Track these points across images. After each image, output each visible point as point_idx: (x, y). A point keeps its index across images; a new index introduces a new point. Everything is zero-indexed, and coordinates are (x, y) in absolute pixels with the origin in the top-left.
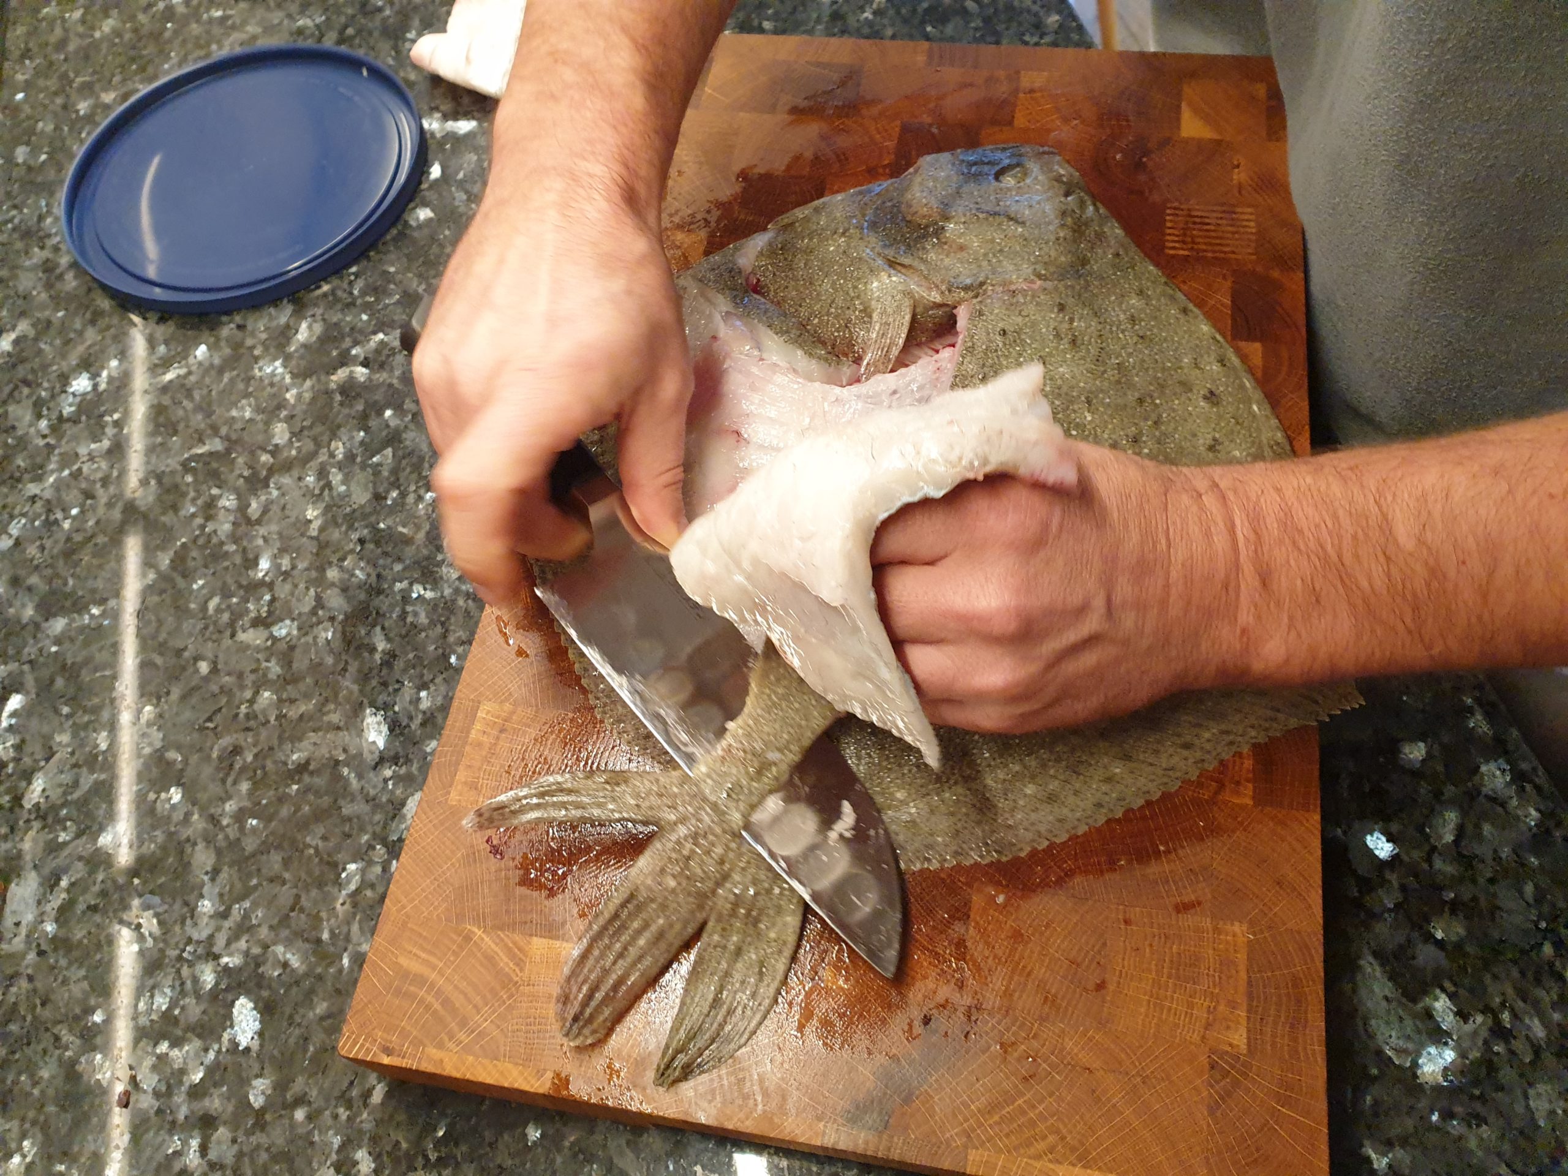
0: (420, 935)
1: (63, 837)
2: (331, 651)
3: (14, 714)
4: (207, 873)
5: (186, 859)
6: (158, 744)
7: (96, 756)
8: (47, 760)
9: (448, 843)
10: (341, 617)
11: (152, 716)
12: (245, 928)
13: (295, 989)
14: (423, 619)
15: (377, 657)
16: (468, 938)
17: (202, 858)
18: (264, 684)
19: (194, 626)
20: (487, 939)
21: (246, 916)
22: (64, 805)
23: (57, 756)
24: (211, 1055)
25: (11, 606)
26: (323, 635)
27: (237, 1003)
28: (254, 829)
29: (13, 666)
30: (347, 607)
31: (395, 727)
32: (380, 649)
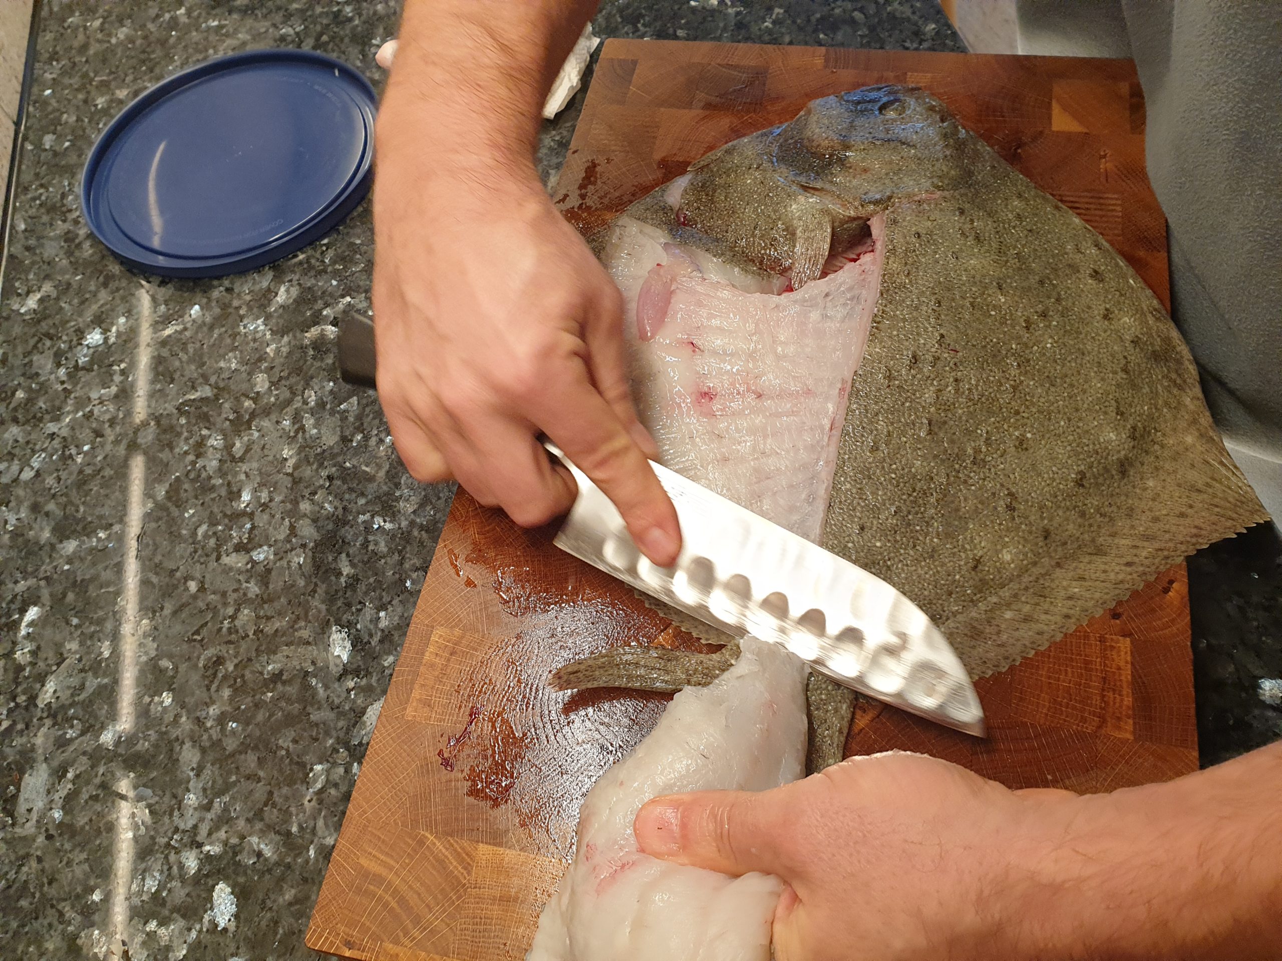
0: (379, 838)
1: (70, 734)
2: (303, 574)
3: (31, 624)
4: (193, 769)
5: (175, 756)
6: (153, 653)
7: (100, 662)
8: (58, 665)
9: (404, 754)
10: (312, 544)
11: (148, 628)
12: (224, 819)
13: (267, 877)
14: (383, 548)
15: (343, 580)
16: (421, 842)
17: (189, 756)
18: (244, 602)
19: (185, 549)
20: (438, 844)
21: (226, 810)
22: (72, 705)
23: (68, 661)
24: (194, 934)
25: (31, 529)
26: (296, 560)
27: (217, 887)
28: (233, 732)
29: (31, 582)
30: (316, 536)
31: (358, 643)
32: (345, 573)
